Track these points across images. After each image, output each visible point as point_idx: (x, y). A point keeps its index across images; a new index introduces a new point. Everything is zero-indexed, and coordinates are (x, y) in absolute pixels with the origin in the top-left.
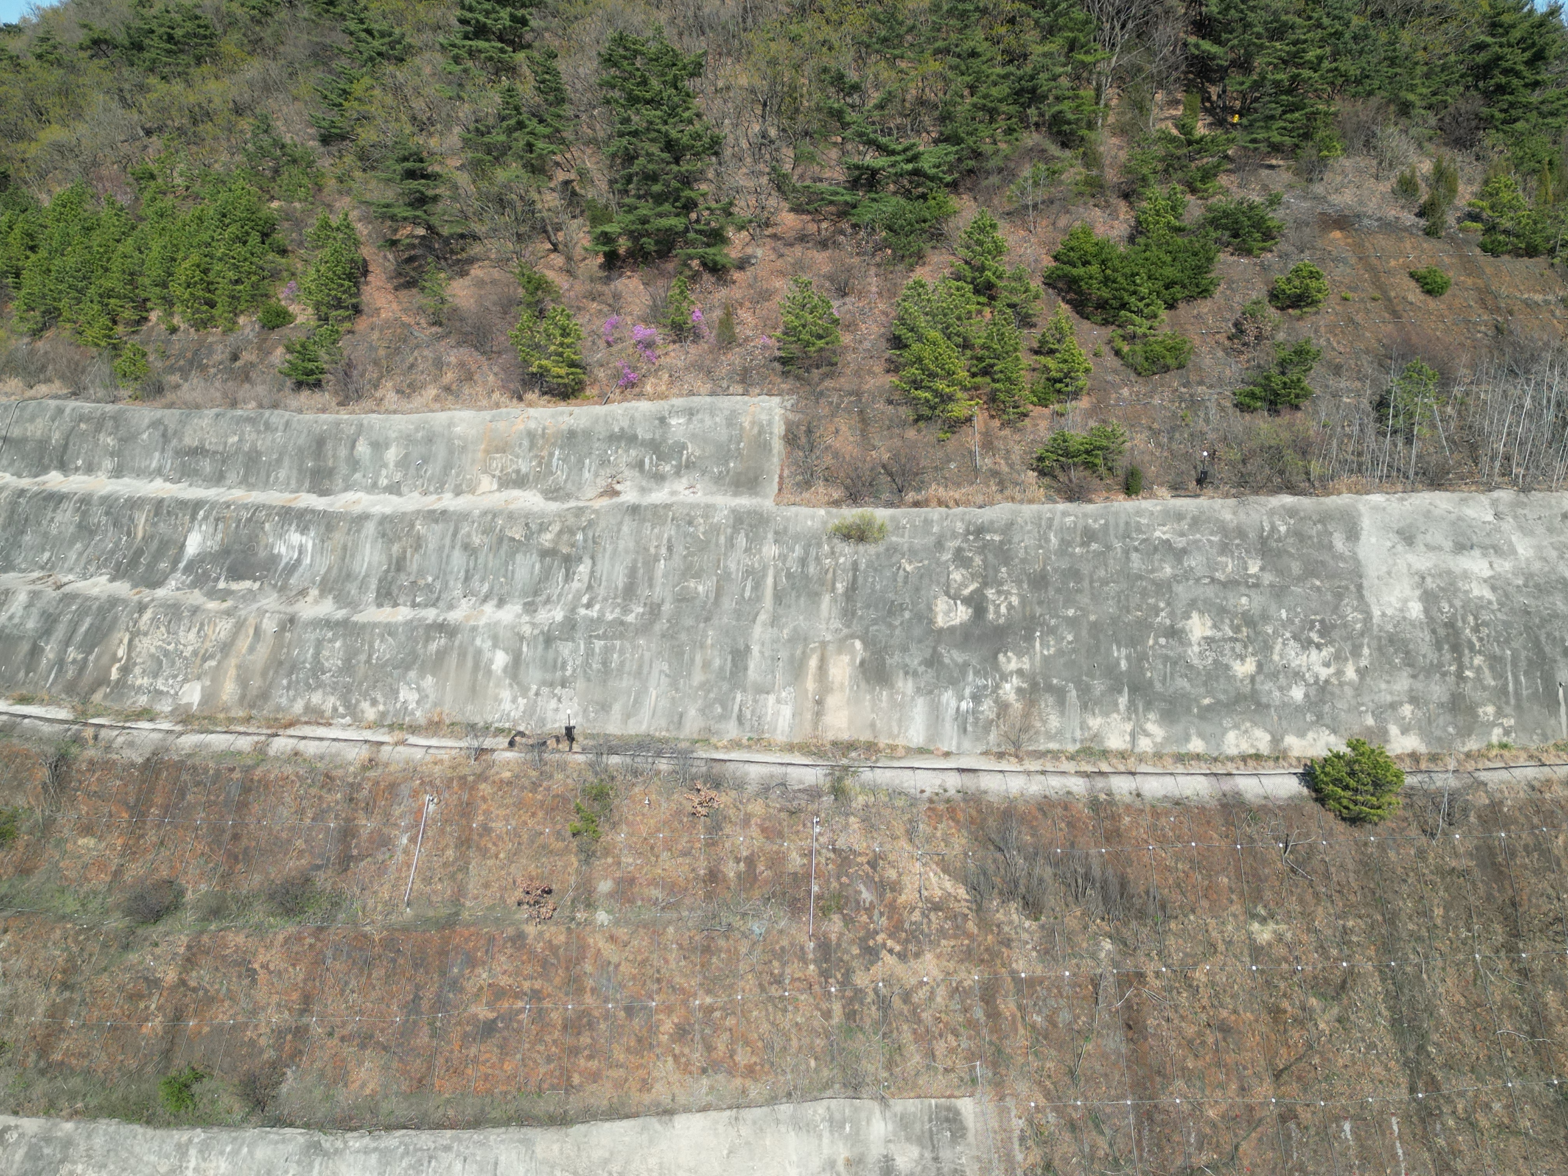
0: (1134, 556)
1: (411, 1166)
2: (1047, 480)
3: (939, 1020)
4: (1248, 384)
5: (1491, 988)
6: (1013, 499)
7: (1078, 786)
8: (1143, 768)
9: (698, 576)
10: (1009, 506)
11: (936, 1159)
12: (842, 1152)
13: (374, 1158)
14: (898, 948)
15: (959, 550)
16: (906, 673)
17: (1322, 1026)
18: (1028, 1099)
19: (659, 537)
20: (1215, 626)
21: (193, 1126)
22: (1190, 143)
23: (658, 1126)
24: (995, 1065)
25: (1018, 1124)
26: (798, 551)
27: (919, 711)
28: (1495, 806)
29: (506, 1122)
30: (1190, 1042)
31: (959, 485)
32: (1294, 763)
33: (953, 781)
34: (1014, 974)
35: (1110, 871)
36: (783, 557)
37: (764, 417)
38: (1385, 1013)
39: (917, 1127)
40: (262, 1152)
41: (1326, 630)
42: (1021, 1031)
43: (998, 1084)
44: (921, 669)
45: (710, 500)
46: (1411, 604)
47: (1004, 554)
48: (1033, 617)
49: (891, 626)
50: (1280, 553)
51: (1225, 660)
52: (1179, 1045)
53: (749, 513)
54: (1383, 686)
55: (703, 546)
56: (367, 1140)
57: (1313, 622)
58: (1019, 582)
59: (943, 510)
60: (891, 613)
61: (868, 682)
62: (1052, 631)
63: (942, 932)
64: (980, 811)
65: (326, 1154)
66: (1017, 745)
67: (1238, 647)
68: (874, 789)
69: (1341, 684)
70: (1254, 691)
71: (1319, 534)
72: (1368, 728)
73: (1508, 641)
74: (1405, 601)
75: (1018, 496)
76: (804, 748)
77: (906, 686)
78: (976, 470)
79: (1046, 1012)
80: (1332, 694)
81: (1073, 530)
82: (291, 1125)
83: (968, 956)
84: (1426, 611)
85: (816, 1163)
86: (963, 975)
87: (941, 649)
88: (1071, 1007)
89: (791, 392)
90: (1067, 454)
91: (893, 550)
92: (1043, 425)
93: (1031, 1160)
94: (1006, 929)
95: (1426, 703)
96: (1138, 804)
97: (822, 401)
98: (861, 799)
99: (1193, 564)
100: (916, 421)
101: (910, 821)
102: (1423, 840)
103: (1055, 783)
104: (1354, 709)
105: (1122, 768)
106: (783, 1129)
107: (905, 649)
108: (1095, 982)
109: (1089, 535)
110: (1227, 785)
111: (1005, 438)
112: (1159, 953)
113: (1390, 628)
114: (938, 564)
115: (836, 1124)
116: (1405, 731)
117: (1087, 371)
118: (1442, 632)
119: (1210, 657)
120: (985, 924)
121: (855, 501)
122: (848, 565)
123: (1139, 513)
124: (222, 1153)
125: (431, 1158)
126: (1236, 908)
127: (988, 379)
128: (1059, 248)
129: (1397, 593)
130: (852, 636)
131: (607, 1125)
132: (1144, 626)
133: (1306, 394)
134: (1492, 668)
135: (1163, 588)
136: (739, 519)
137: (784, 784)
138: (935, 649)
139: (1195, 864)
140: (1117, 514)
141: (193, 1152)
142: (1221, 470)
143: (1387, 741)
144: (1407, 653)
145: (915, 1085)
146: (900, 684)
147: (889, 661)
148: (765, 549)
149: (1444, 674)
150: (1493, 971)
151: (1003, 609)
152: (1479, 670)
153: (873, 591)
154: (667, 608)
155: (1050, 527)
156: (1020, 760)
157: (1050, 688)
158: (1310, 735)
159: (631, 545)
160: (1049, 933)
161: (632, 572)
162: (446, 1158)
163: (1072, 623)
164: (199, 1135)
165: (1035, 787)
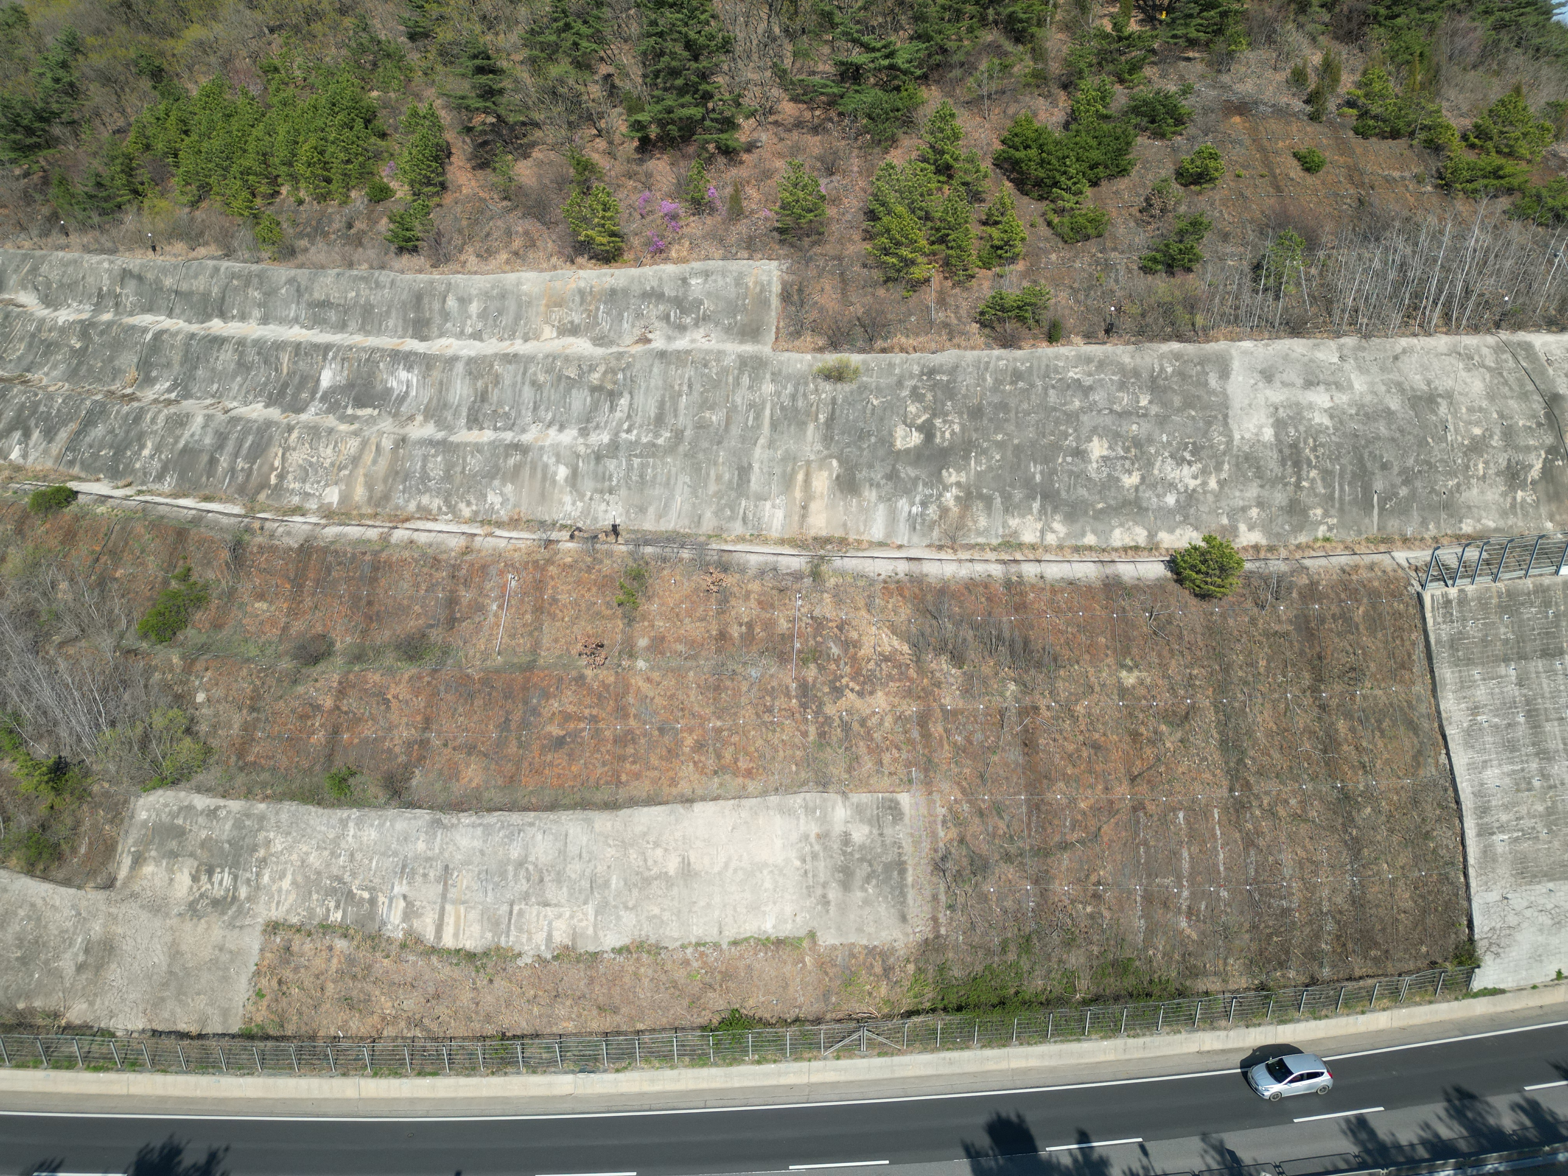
0: (1051, 392)
1: (506, 836)
2: (987, 331)
3: (886, 738)
4: (1152, 250)
5: (1296, 719)
6: (959, 346)
7: (996, 570)
8: (1047, 557)
9: (712, 408)
10: (955, 352)
11: (881, 835)
12: (814, 829)
13: (479, 831)
14: (857, 688)
15: (915, 388)
16: (871, 485)
17: (1168, 745)
18: (950, 794)
19: (682, 377)
20: (1110, 448)
21: (351, 807)
22: (1120, 39)
23: (682, 810)
24: (926, 770)
25: (941, 811)
26: (790, 388)
27: (880, 514)
28: (1313, 585)
29: (574, 806)
30: (1070, 756)
31: (917, 335)
32: (1164, 552)
33: (903, 568)
34: (942, 707)
35: (1017, 633)
36: (778, 394)
37: (765, 278)
38: (1216, 735)
39: (869, 812)
40: (401, 825)
41: (1196, 451)
42: (946, 747)
43: (928, 783)
44: (883, 482)
45: (721, 346)
46: (1265, 430)
47: (949, 391)
48: (970, 441)
49: (861, 449)
50: (1165, 390)
51: (1116, 474)
52: (1062, 758)
53: (752, 357)
54: (1237, 494)
55: (716, 384)
56: (474, 818)
57: (1187, 444)
58: (960, 414)
59: (904, 355)
60: (861, 438)
61: (842, 491)
62: (984, 452)
63: (890, 677)
64: (921, 590)
65: (445, 827)
66: (954, 539)
67: (1127, 464)
68: (842, 573)
69: (1205, 492)
70: (1137, 498)
71: (1198, 374)
72: (1223, 526)
73: (1338, 458)
74: (1261, 427)
75: (963, 344)
76: (792, 542)
77: (870, 495)
78: (931, 323)
79: (965, 733)
80: (1197, 500)
81: (1004, 371)
82: (420, 807)
83: (909, 693)
84: (1276, 435)
85: (794, 837)
86: (905, 707)
87: (899, 467)
88: (983, 731)
89: (786, 257)
90: (1003, 309)
91: (863, 388)
92: (986, 284)
93: (950, 836)
94: (938, 674)
95: (1270, 507)
96: (1041, 584)
97: (812, 265)
98: (832, 581)
99: (1097, 398)
100: (885, 282)
101: (869, 596)
102: (1256, 610)
103: (980, 568)
104: (1214, 512)
105: (1032, 557)
106: (771, 813)
107: (871, 466)
108: (1002, 713)
109: (1017, 376)
110: (1110, 570)
111: (956, 295)
112: (1051, 693)
113: (1246, 449)
114: (898, 399)
115: (809, 810)
116: (1251, 528)
117: (1023, 239)
118: (1287, 451)
119: (1105, 471)
120: (921, 671)
121: (835, 348)
122: (829, 400)
123: (1057, 358)
124: (372, 825)
125: (520, 831)
126: (1110, 660)
127: (943, 247)
128: (1006, 134)
129: (1255, 421)
130: (831, 456)
131: (646, 809)
132: (1056, 447)
133: (1197, 259)
134: (1323, 480)
135: (1072, 417)
136: (744, 362)
137: (775, 569)
138: (894, 466)
139: (1081, 628)
140: (1039, 358)
141: (351, 824)
142: (1127, 323)
143: (1236, 536)
144: (1258, 468)
145: (867, 784)
146: (866, 493)
147: (858, 476)
148: (764, 387)
149: (1285, 485)
150: (1299, 706)
151: (947, 435)
152: (1313, 481)
153: (847, 420)
154: (688, 433)
155: (986, 369)
156: (955, 551)
157: (981, 496)
158: (1178, 531)
159: (660, 383)
160: (969, 677)
161: (661, 405)
162: (531, 831)
163: (1001, 445)
164: (355, 813)
165: (964, 571)
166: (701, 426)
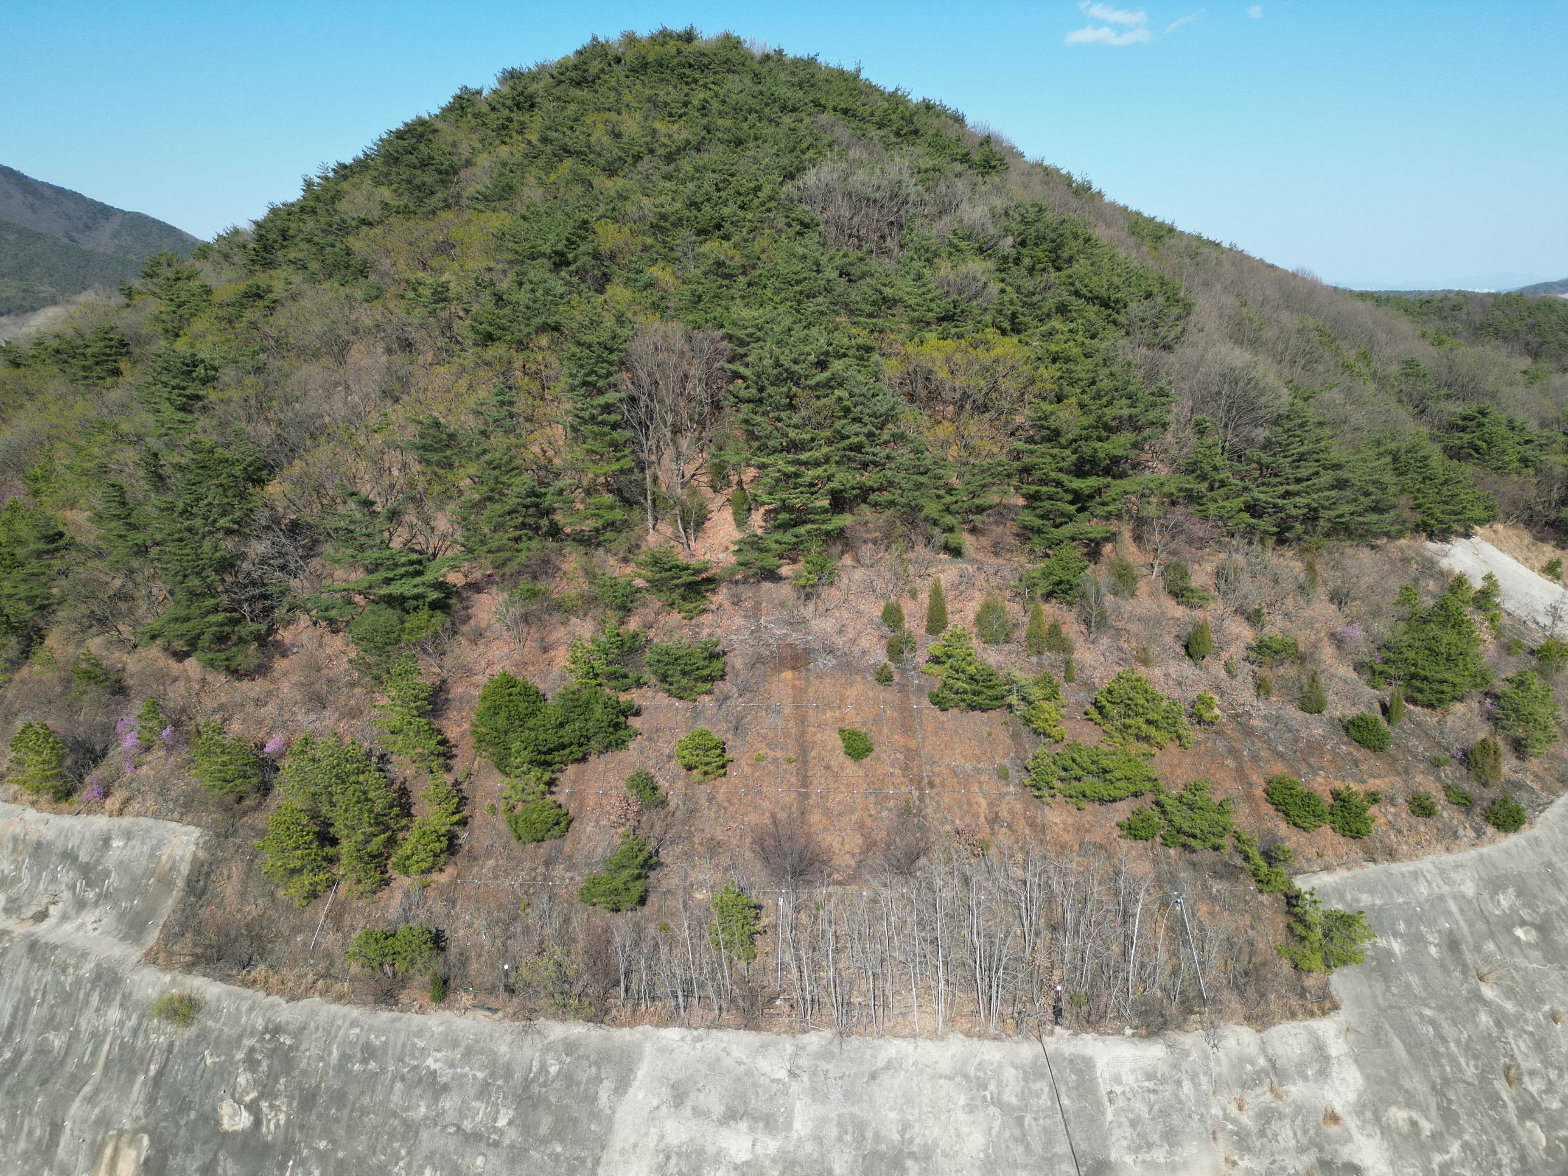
0: (398, 1086)
9: (57, 1029)
10: (313, 1003)
15: (252, 1050)
19: (40, 981)
26: (134, 1020)
31: (295, 962)
36: (122, 1024)
37: (179, 853)
45: (99, 942)
47: (288, 1061)
48: (291, 1142)
49: (177, 1125)
50: (538, 1102)
53: (112, 966)
55: (66, 998)
58: (291, 1098)
59: (261, 996)
60: (180, 1110)
62: (303, 1162)
71: (589, 1080)
81: (355, 1043)
87: (220, 1156)
89: (213, 824)
91: (203, 1037)
99: (447, 1106)
107: (187, 1151)
109: (369, 1052)
111: (358, 910)
114: (232, 1062)
122: (166, 1046)
123: (420, 1032)
130: (144, 1129)
135: (411, 1131)
138: (214, 1155)
140: (398, 1031)
147: (170, 1163)
148: (111, 1012)
151: (272, 1126)
153: (175, 1080)
154: (27, 1056)
155: (336, 1036)
159: (21, 983)
161: (16, 1012)
166: (42, 1050)
